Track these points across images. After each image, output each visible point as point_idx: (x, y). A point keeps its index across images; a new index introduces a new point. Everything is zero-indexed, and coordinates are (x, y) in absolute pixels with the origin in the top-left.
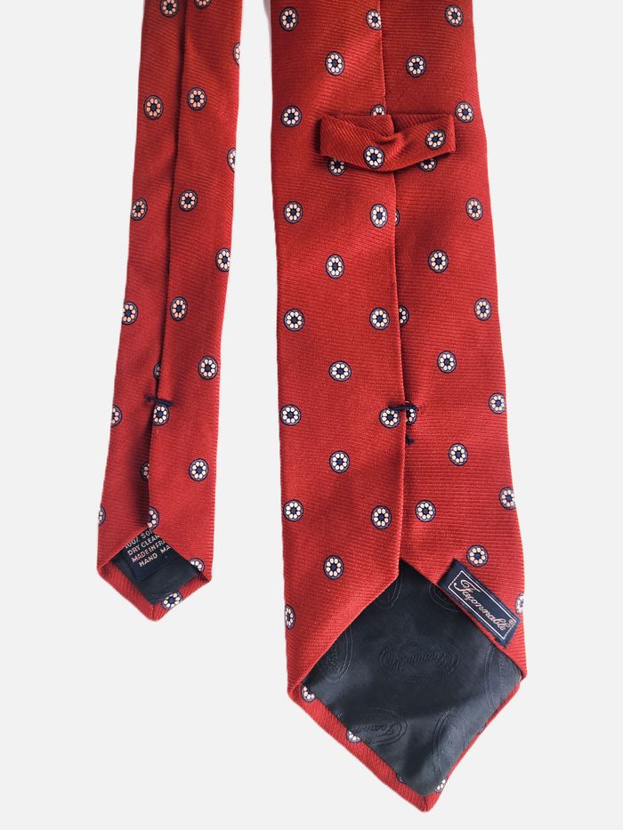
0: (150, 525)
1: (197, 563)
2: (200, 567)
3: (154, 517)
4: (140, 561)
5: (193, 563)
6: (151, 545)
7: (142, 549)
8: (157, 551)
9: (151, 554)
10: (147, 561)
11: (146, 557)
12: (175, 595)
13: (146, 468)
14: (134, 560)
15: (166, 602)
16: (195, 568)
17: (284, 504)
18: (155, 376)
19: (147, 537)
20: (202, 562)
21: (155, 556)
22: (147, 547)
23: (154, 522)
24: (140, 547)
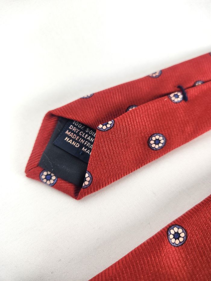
0: (100, 126)
1: (88, 179)
2: (86, 183)
3: (109, 126)
4: (69, 137)
5: (87, 175)
6: (84, 139)
7: (78, 134)
8: (82, 145)
9: (77, 142)
10: (70, 142)
11: (74, 140)
12: (54, 178)
13: (134, 108)
14: (67, 132)
15: (45, 173)
16: (84, 179)
17: (176, 223)
18: (195, 84)
19: (88, 133)
20: (91, 182)
21: (77, 146)
22: (81, 137)
23: (104, 127)
24: (79, 132)
